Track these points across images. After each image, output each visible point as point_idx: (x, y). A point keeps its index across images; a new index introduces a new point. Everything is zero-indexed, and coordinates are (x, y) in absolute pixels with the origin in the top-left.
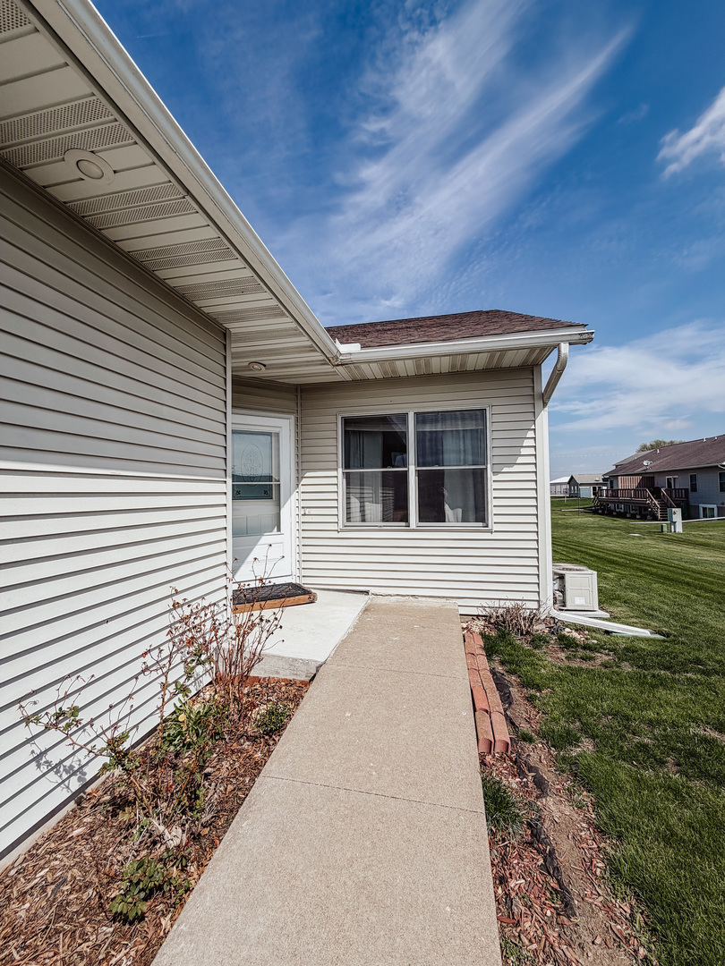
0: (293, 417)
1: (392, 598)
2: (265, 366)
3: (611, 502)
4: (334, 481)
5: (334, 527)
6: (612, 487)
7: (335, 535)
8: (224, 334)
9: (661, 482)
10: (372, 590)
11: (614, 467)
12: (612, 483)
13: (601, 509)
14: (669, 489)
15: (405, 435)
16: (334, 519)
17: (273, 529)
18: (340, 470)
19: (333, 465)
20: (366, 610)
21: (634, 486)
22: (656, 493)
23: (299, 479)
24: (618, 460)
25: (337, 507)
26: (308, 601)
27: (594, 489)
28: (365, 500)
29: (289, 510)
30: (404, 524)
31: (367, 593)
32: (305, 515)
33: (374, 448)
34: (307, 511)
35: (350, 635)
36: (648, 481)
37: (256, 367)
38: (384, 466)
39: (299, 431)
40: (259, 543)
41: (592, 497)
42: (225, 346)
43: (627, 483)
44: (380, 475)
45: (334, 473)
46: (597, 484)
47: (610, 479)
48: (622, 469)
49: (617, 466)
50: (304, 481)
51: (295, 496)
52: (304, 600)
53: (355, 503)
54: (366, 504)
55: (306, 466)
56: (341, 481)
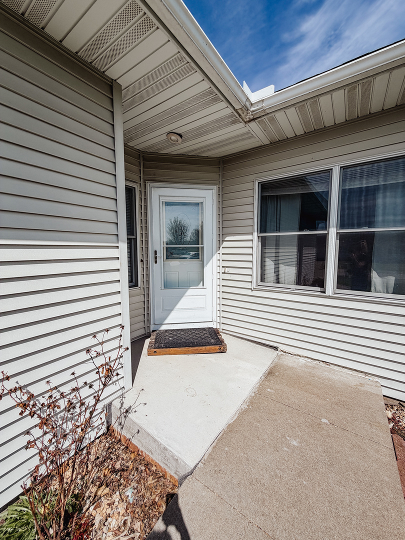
0: (215, 188)
1: (301, 359)
2: (181, 136)
4: (249, 244)
5: (249, 285)
7: (249, 292)
8: (110, 87)
10: (281, 347)
15: (327, 194)
16: (249, 279)
17: (199, 284)
18: (255, 234)
19: (249, 229)
20: (270, 373)
23: (220, 242)
25: (252, 268)
26: (218, 351)
28: (280, 262)
29: (212, 268)
30: (319, 289)
31: (276, 348)
32: (224, 273)
33: (291, 211)
34: (227, 270)
35: (243, 414)
37: (173, 138)
38: (301, 229)
39: (221, 200)
40: (186, 294)
42: (112, 100)
44: (296, 238)
45: (250, 237)
50: (225, 244)
51: (216, 257)
52: (215, 349)
53: (270, 265)
54: (281, 266)
55: (226, 230)
56: (256, 244)
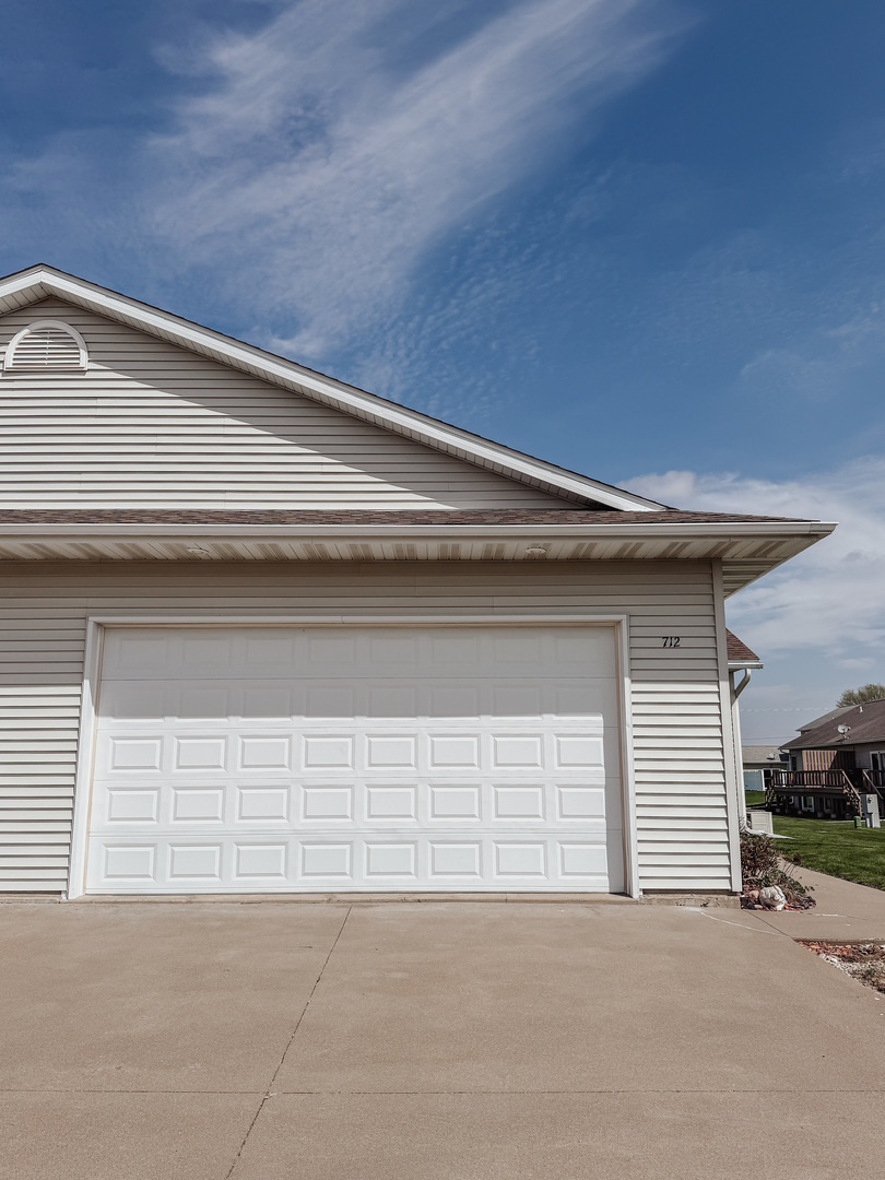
3: (794, 794)
6: (794, 768)
9: (865, 759)
11: (799, 734)
12: (794, 760)
13: (779, 807)
14: (875, 772)
21: (827, 766)
22: (856, 777)
24: (805, 722)
27: (767, 774)
36: (846, 758)
41: (764, 789)
43: (817, 762)
46: (771, 765)
47: (792, 753)
48: (811, 738)
49: (803, 732)
